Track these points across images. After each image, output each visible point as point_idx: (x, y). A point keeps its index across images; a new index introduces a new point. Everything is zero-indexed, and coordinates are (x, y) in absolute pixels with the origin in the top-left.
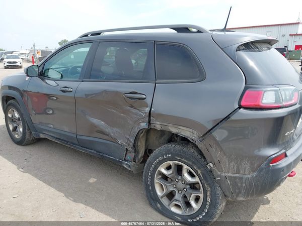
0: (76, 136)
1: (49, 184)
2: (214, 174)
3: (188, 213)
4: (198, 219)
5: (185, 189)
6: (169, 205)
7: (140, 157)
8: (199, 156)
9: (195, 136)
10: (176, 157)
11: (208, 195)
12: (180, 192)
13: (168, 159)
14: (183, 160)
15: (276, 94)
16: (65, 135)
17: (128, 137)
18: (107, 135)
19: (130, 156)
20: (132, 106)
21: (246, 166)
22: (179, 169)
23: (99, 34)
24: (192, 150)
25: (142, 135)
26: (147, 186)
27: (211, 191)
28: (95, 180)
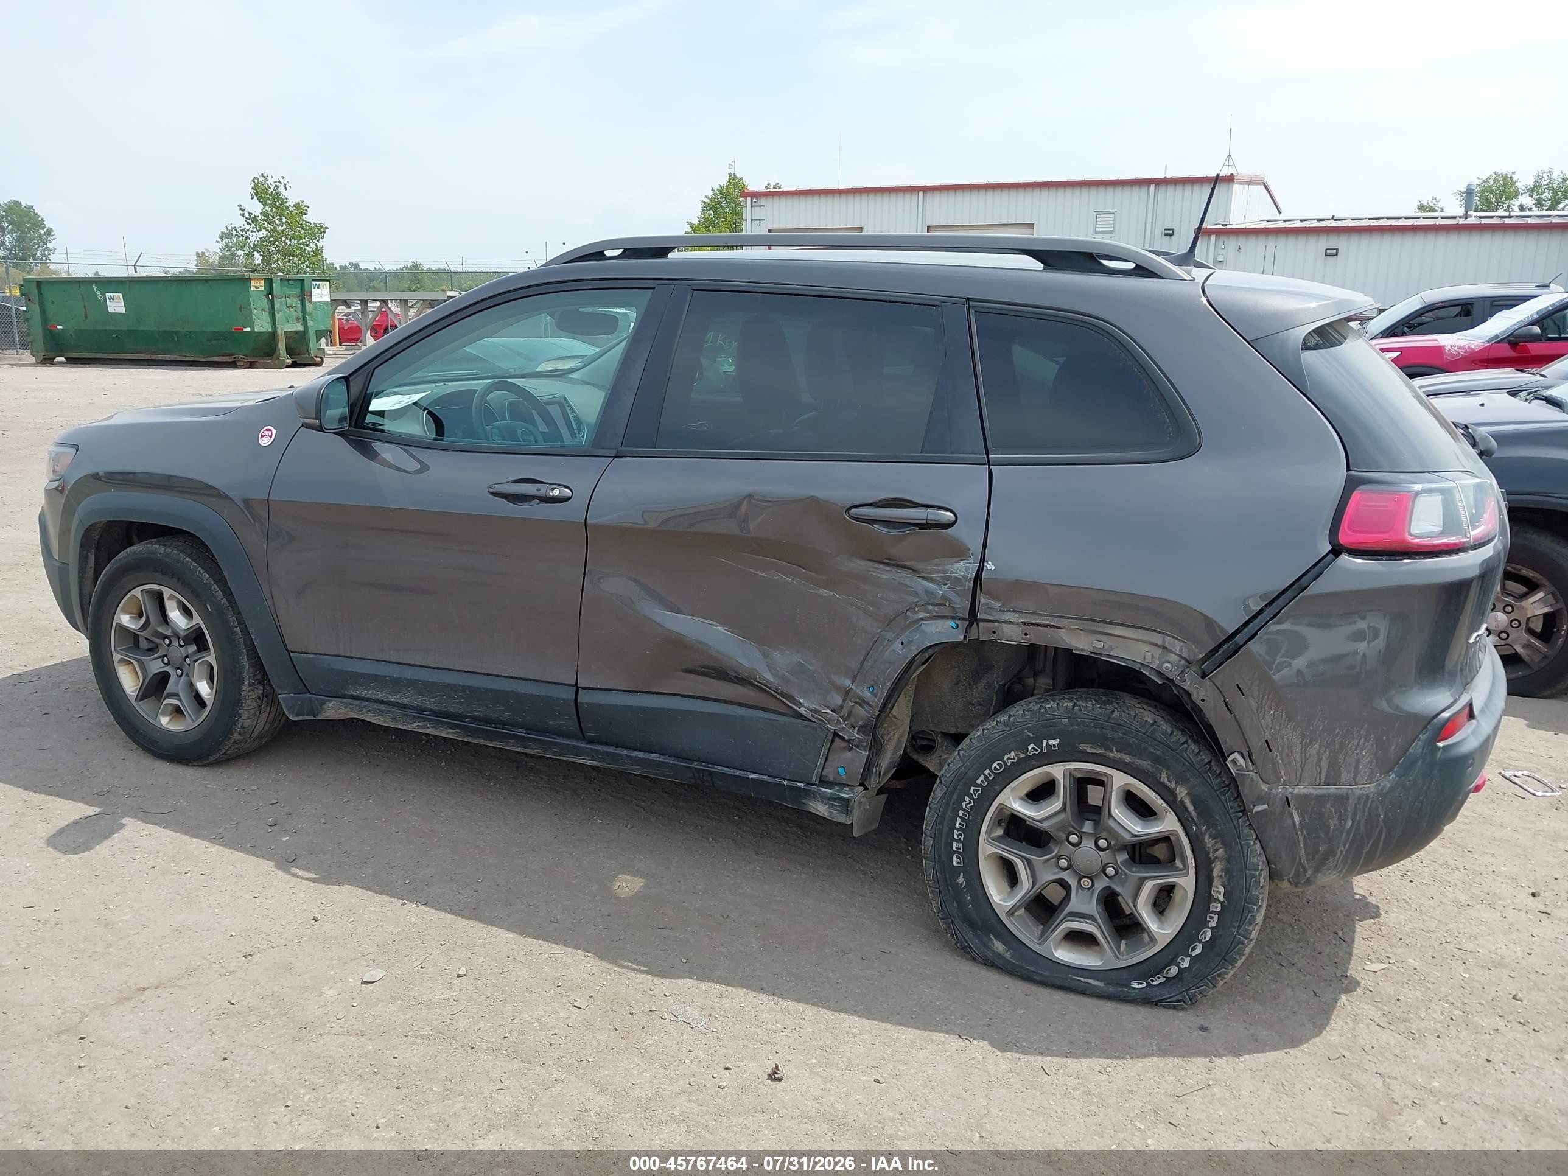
2: (1245, 791)
3: (1127, 956)
4: (1174, 970)
6: (1043, 939)
9: (1173, 658)
10: (1082, 747)
11: (1215, 873)
12: (1086, 883)
13: (1047, 758)
14: (1114, 755)
15: (1444, 504)
17: (846, 683)
18: (741, 680)
19: (849, 763)
21: (1362, 752)
23: (659, 252)
24: (1148, 716)
26: (946, 873)
27: (1229, 860)
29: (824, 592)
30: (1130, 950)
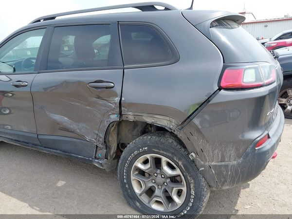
0: (36, 136)
1: (10, 194)
2: (197, 164)
3: (171, 208)
4: (183, 214)
5: (165, 184)
6: (149, 203)
7: (112, 153)
8: (179, 146)
9: (173, 124)
10: (153, 150)
11: (192, 187)
12: (160, 187)
13: (145, 153)
14: (161, 152)
15: (256, 72)
16: (23, 136)
17: (97, 132)
18: (73, 132)
19: (101, 153)
20: (99, 97)
21: (231, 152)
22: (158, 162)
23: (53, 18)
24: (170, 140)
25: (113, 128)
26: (123, 184)
27: (195, 183)
28: (63, 183)
29: (87, 107)
30: (172, 206)
